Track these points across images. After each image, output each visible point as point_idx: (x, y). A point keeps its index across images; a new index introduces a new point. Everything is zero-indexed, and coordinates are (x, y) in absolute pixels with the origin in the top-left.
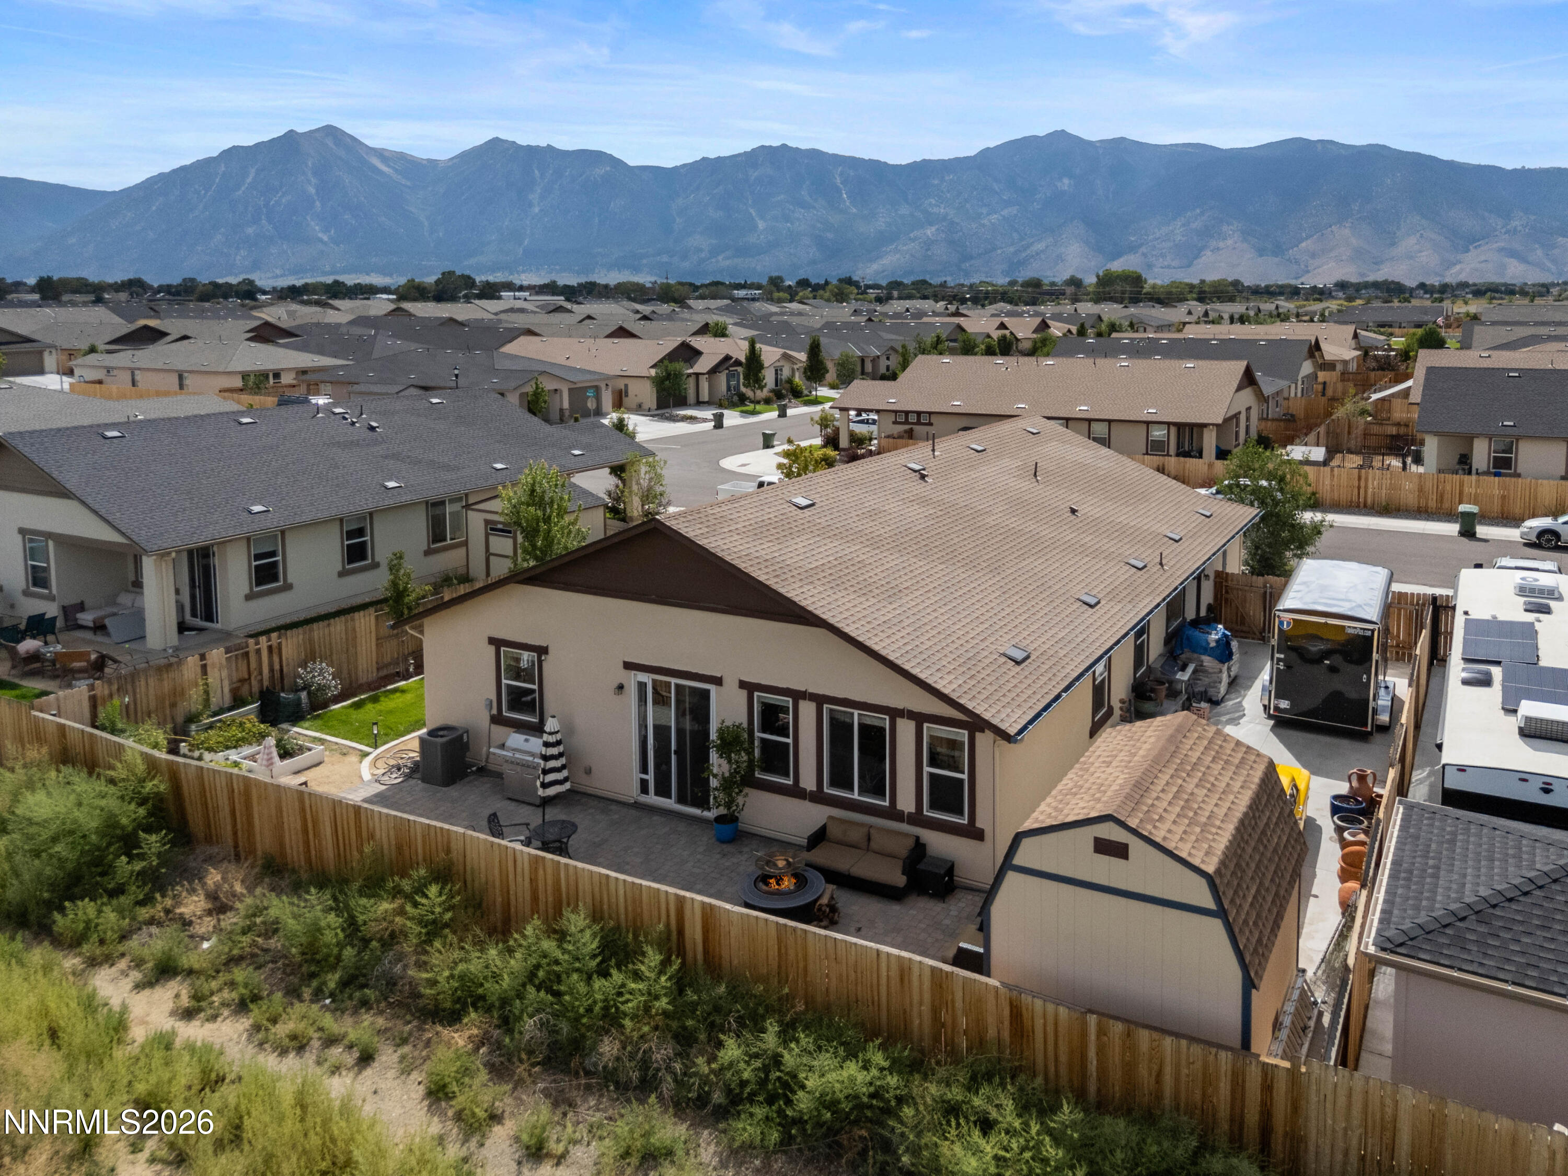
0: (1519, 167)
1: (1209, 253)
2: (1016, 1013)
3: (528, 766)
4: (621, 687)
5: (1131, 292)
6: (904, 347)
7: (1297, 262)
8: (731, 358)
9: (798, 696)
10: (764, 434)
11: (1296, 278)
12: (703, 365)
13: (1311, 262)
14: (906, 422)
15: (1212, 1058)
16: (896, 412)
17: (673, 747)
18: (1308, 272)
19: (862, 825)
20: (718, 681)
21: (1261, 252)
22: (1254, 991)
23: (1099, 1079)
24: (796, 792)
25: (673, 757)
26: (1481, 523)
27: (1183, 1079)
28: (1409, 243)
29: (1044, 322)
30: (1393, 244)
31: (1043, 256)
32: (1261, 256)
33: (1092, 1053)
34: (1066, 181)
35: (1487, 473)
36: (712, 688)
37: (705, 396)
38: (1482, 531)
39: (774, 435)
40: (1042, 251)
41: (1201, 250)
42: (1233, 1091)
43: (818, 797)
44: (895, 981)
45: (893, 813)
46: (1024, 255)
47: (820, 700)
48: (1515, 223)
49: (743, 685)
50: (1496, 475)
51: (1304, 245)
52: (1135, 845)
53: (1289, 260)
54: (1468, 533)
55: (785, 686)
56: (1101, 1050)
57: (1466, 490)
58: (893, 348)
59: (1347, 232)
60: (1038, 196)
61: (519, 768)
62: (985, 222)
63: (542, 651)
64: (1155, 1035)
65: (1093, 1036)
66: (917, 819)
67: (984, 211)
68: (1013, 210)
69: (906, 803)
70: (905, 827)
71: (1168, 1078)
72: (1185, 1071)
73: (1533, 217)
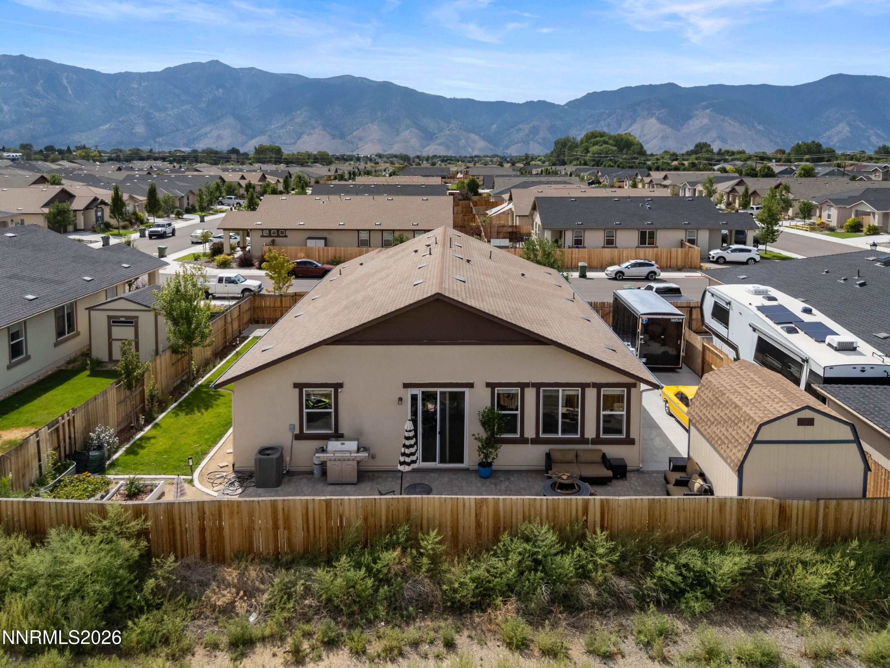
0: (453, 97)
1: (306, 137)
2: (782, 509)
3: (344, 460)
4: (401, 399)
5: (275, 158)
6: (200, 190)
7: (352, 143)
8: (98, 199)
9: (523, 386)
10: (159, 248)
11: (353, 151)
12: (78, 204)
13: (359, 143)
14: (270, 236)
15: (875, 504)
16: (262, 230)
17: (438, 430)
18: (358, 148)
19: (573, 450)
20: (471, 385)
21: (334, 137)
22: (869, 472)
23: (823, 530)
24: (523, 440)
25: (438, 436)
26: (590, 271)
27: (862, 518)
28: (405, 134)
29: (263, 175)
30: (398, 135)
31: (209, 136)
32: (333, 139)
33: (821, 518)
34: (221, 90)
35: (572, 247)
36: (467, 390)
37: (81, 225)
38: (589, 274)
39: (166, 248)
40: (209, 132)
41: (302, 133)
42: (883, 517)
43: (537, 441)
44: (717, 512)
45: (583, 441)
46: (197, 134)
47: (537, 386)
48: (452, 126)
49: (488, 385)
50: (577, 247)
51: (355, 133)
52: (818, 418)
53: (348, 141)
54: (583, 276)
55: (517, 381)
56: (826, 516)
57: (573, 256)
58: (191, 192)
59: (376, 127)
60: (204, 99)
61: (338, 463)
62: (170, 113)
63: (338, 386)
64: (851, 501)
65: (821, 510)
66: (597, 441)
67: (170, 106)
68: (188, 107)
69: (590, 433)
70: (590, 447)
71: (855, 520)
72: (863, 514)
73: (460, 123)
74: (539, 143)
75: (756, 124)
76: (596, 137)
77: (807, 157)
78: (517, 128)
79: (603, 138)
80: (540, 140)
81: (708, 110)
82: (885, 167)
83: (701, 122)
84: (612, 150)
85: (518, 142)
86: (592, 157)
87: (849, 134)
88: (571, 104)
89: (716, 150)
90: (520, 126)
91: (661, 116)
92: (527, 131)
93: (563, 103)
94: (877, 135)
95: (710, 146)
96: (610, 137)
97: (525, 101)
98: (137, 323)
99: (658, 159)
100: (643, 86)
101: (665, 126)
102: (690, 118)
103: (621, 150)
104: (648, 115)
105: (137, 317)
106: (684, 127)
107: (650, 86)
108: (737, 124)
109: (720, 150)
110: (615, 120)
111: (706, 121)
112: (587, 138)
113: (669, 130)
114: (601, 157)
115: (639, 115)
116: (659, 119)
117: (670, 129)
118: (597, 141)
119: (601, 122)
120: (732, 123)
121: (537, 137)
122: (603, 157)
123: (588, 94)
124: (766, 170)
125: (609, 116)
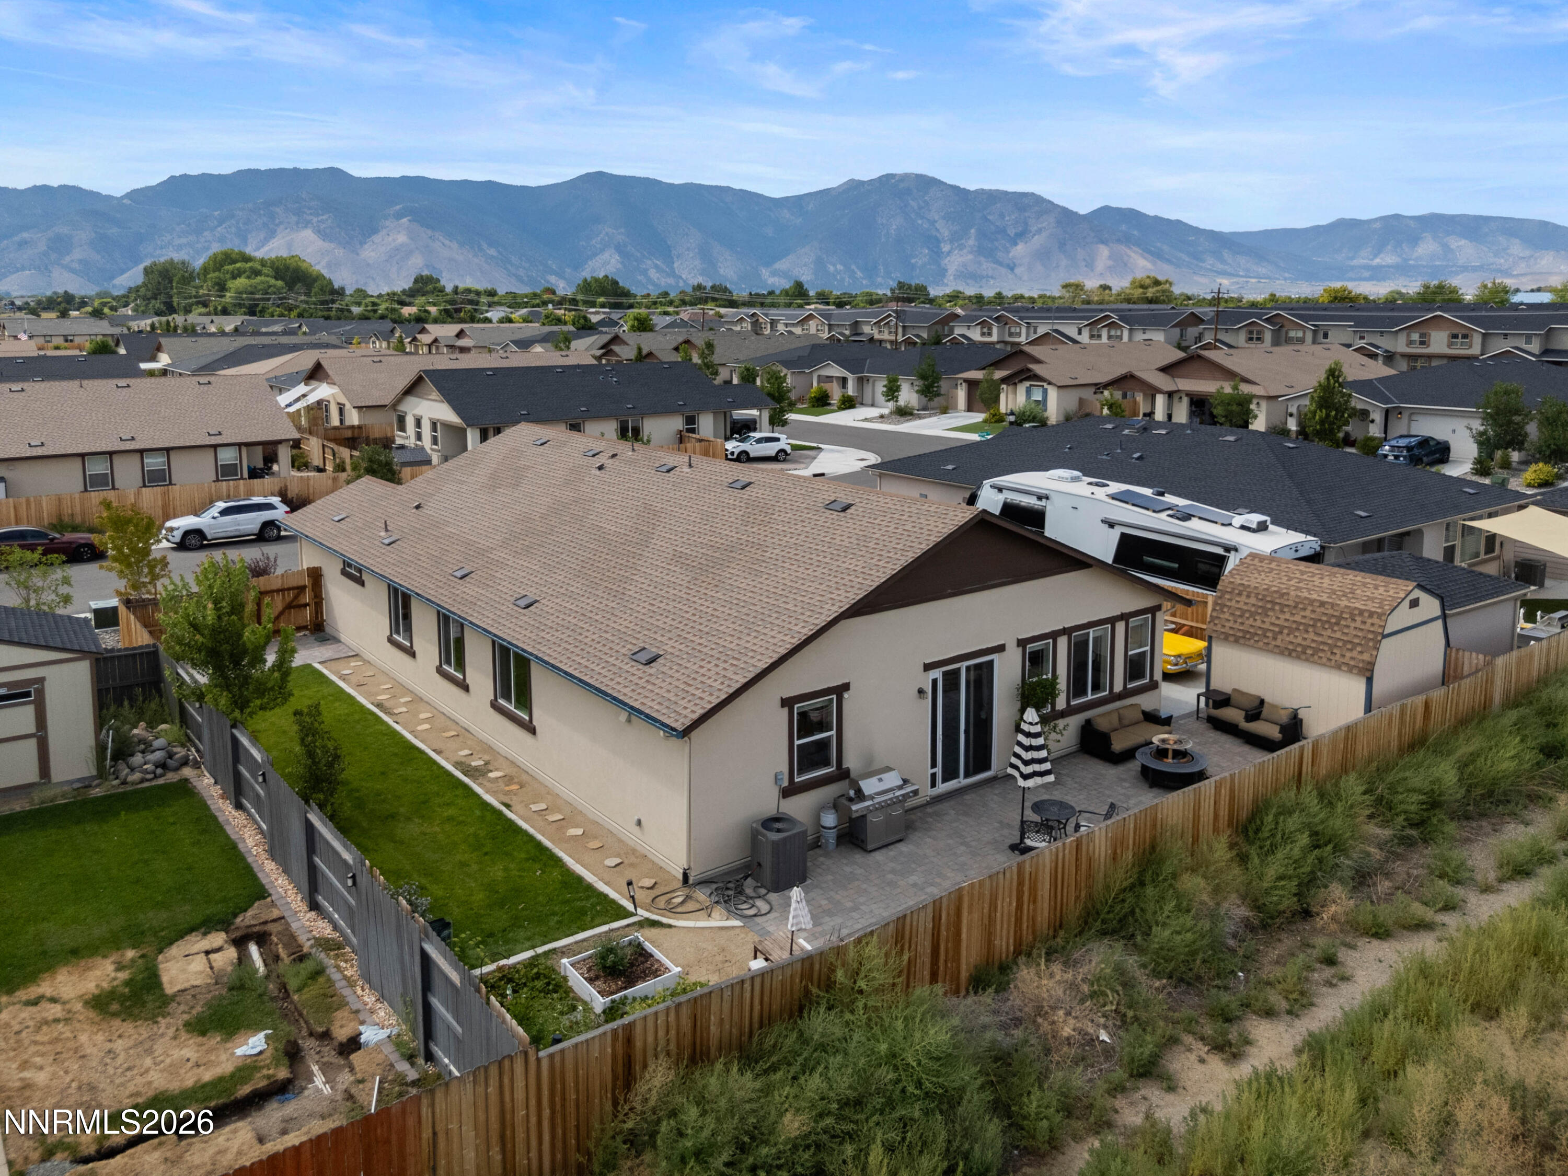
9: (1055, 635)
17: (963, 728)
20: (1001, 648)
25: (962, 737)
36: (996, 657)
47: (1070, 631)
49: (1020, 643)
55: (1049, 630)
63: (842, 689)
66: (1125, 694)
74: (72, 271)
75: (485, 246)
76: (234, 262)
77: (602, 299)
78: (17, 239)
79: (249, 265)
80: (75, 265)
81: (405, 220)
82: (754, 315)
83: (394, 240)
84: (274, 286)
85: (23, 268)
86: (236, 298)
87: (619, 266)
88: (134, 195)
89: (449, 288)
90: (25, 235)
91: (322, 226)
92: (42, 247)
93: (118, 193)
94: (657, 267)
95: (438, 281)
96: (263, 262)
97: (30, 185)
98: (41, 693)
99: (374, 304)
100: (282, 171)
101: (332, 246)
102: (375, 231)
103: (291, 285)
104: (297, 223)
105: (41, 680)
106: (366, 246)
107: (295, 170)
108: (455, 245)
109: (456, 287)
110: (233, 230)
111: (402, 238)
112: (215, 261)
113: (340, 252)
114: (255, 300)
115: (281, 223)
116: (318, 232)
117: (342, 251)
118: (238, 269)
119: (206, 233)
120: (447, 242)
121: (68, 259)
122: (259, 300)
123: (172, 177)
124: (582, 321)
125: (221, 222)
